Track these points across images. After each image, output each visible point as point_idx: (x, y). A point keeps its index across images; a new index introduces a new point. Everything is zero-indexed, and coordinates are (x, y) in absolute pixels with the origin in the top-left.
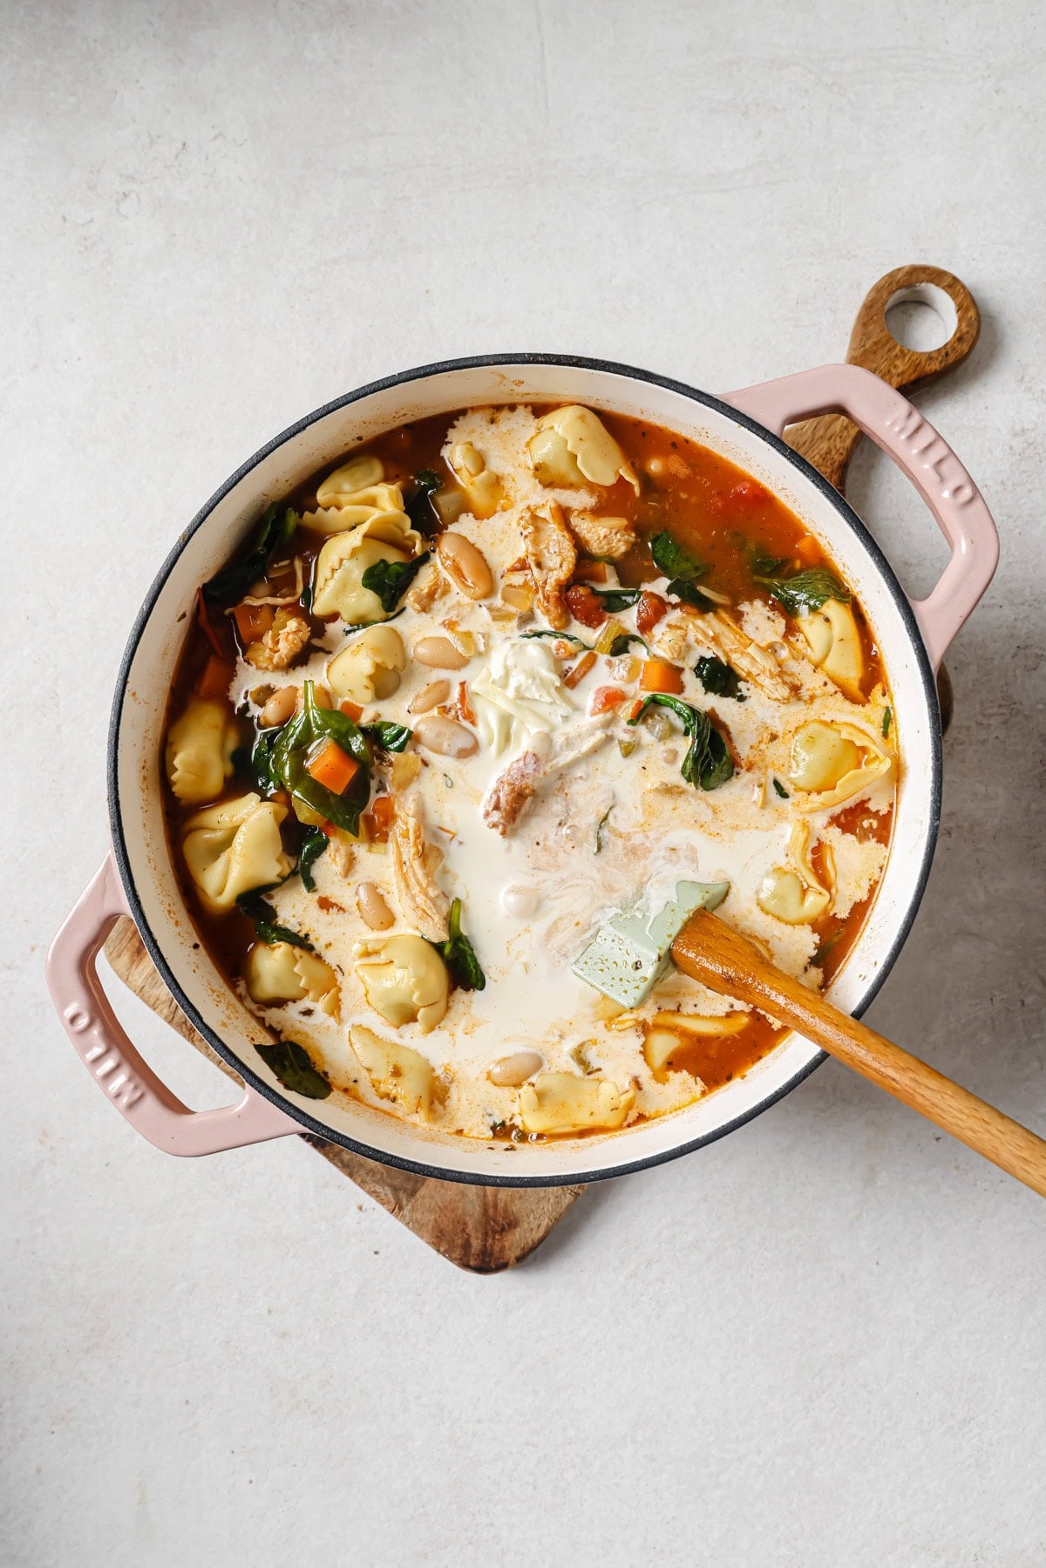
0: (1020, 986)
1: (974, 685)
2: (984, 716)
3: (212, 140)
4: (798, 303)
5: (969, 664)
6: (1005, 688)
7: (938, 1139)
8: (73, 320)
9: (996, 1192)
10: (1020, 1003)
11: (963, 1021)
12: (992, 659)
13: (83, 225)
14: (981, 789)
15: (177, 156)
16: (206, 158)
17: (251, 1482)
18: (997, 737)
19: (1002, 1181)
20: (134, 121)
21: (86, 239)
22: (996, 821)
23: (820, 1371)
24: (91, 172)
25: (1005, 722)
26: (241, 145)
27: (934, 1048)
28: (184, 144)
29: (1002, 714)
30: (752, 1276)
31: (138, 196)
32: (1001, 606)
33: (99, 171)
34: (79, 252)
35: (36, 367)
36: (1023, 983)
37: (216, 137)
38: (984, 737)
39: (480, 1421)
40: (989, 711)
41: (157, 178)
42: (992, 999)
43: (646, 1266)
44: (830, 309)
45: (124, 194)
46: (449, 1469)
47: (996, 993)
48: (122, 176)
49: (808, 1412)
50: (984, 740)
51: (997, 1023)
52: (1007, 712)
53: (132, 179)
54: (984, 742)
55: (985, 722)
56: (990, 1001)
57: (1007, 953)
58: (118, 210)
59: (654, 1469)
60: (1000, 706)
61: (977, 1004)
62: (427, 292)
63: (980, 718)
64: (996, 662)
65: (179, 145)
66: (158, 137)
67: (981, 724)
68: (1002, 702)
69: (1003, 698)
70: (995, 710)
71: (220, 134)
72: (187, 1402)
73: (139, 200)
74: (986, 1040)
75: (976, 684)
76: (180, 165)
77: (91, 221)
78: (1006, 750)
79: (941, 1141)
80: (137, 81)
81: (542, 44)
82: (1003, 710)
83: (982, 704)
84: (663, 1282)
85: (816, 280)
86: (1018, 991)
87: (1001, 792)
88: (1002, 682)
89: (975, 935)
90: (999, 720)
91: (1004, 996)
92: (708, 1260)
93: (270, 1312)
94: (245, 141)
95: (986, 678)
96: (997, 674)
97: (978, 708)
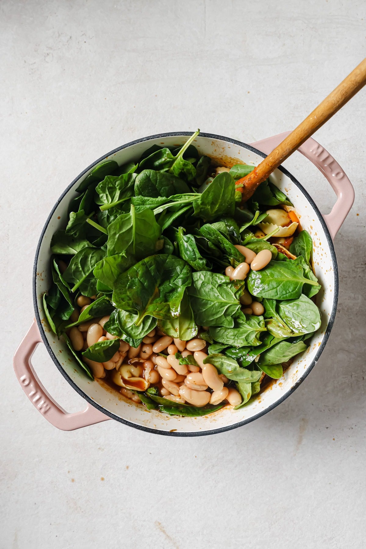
0: (363, 372)
1: (352, 256)
2: (355, 267)
3: (81, 36)
4: (294, 108)
5: (351, 248)
6: (364, 258)
7: (327, 428)
8: (25, 98)
9: (348, 450)
10: (362, 378)
11: (340, 383)
12: (360, 247)
13: (31, 64)
14: (353, 295)
15: (68, 41)
16: (78, 42)
17: (57, 536)
18: (360, 276)
19: (351, 446)
20: (53, 28)
21: (32, 69)
22: (358, 308)
23: (276, 513)
24: (36, 45)
25: (363, 271)
26: (91, 38)
27: (328, 393)
28: (71, 37)
29: (362, 267)
30: (252, 475)
31: (52, 55)
32: (364, 227)
33: (39, 45)
34: (30, 74)
35: (10, 115)
37: (83, 35)
38: (355, 276)
39: (144, 521)
40: (357, 266)
41: (60, 49)
42: (351, 376)
43: (212, 468)
44: (307, 111)
45: (48, 54)
46: (132, 538)
47: (353, 373)
48: (47, 47)
49: (270, 529)
50: (355, 277)
51: (353, 385)
52: (364, 267)
53: (51, 48)
54: (355, 278)
55: (356, 270)
56: (351, 377)
57: (359, 359)
58: (45, 59)
59: (209, 546)
60: (362, 264)
61: (345, 377)
62: (156, 96)
63: (354, 268)
64: (361, 248)
65: (69, 37)
66: (62, 34)
67: (354, 271)
68: (363, 263)
69: (363, 262)
70: (360, 266)
71: (84, 33)
72: (35, 504)
73: (53, 56)
74: (348, 391)
75: (353, 255)
76: (69, 45)
77: (35, 63)
78: (363, 281)
79: (328, 429)
80: (55, 13)
81: (205, 8)
82: (363, 266)
83: (355, 263)
84: (218, 474)
85: (302, 100)
86: (362, 374)
87: (360, 297)
88: (364, 256)
89: (347, 351)
90: (361, 269)
91: (356, 375)
92: (236, 467)
93: (69, 472)
94: (93, 37)
95: (357, 253)
96: (361, 252)
97: (353, 265)
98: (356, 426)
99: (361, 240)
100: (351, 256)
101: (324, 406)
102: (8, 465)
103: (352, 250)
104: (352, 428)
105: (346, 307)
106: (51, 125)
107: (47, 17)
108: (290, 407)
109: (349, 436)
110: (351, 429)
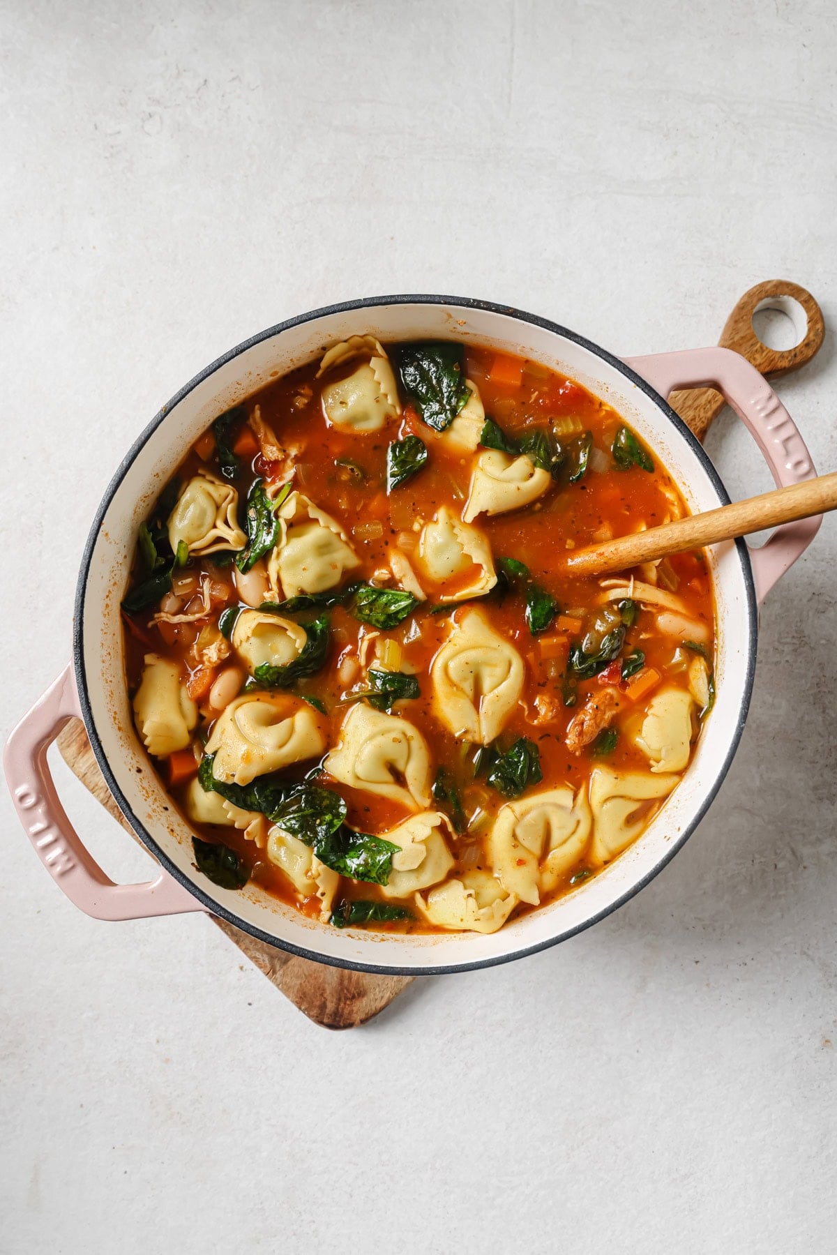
0: (776, 853)
1: (776, 619)
2: (779, 642)
3: (230, 81)
4: (686, 296)
5: (775, 601)
6: (799, 624)
7: (697, 962)
8: (93, 214)
9: (733, 1006)
10: (773, 866)
11: (729, 875)
12: (792, 600)
13: (111, 135)
14: (769, 699)
15: (199, 89)
16: (223, 96)
17: (126, 1172)
18: (787, 661)
19: (740, 999)
20: (166, 54)
21: (112, 147)
22: (777, 726)
23: (583, 1127)
24: (124, 91)
25: (795, 650)
26: (254, 90)
27: (704, 893)
28: (206, 81)
29: (793, 644)
30: (541, 1052)
31: (161, 118)
32: (805, 560)
33: (130, 91)
34: (106, 158)
35: (56, 248)
36: (778, 851)
37: (234, 79)
38: (779, 660)
39: (314, 1142)
40: (784, 640)
41: (179, 105)
42: (753, 861)
43: (461, 1036)
44: (710, 306)
45: (150, 114)
46: (286, 1176)
47: (757, 856)
48: (149, 98)
49: (569, 1158)
50: (778, 662)
51: (754, 879)
52: (798, 643)
53: (158, 102)
54: (777, 663)
55: (780, 648)
56: (751, 862)
57: (770, 827)
58: (143, 127)
59: (445, 1191)
60: (793, 637)
61: (741, 863)
62: (392, 238)
63: (776, 643)
64: (795, 602)
65: (202, 81)
66: (185, 71)
67: (777, 649)
68: (795, 635)
69: (796, 632)
70: (789, 640)
71: (238, 76)
72: (82, 1106)
73: (162, 122)
74: (744, 891)
75: (778, 617)
76: (200, 98)
77: (119, 133)
78: (793, 672)
79: (699, 964)
80: (173, 21)
81: (513, 49)
82: (795, 641)
83: (780, 634)
84: (472, 1049)
85: (703, 280)
86: (773, 857)
87: (784, 703)
88: (798, 619)
89: (749, 811)
90: (791, 648)
91: (763, 860)
92: (510, 1035)
93: (158, 1042)
94: (257, 87)
95: (786, 614)
96: (794, 612)
97: (777, 636)
98: (753, 959)
99: (797, 587)
100: (773, 619)
101: (695, 918)
102: (23, 1024)
103: (777, 605)
104: (746, 964)
105: (754, 722)
106: (151, 281)
107: (153, 27)
108: (627, 919)
109: (738, 979)
110: (742, 965)
